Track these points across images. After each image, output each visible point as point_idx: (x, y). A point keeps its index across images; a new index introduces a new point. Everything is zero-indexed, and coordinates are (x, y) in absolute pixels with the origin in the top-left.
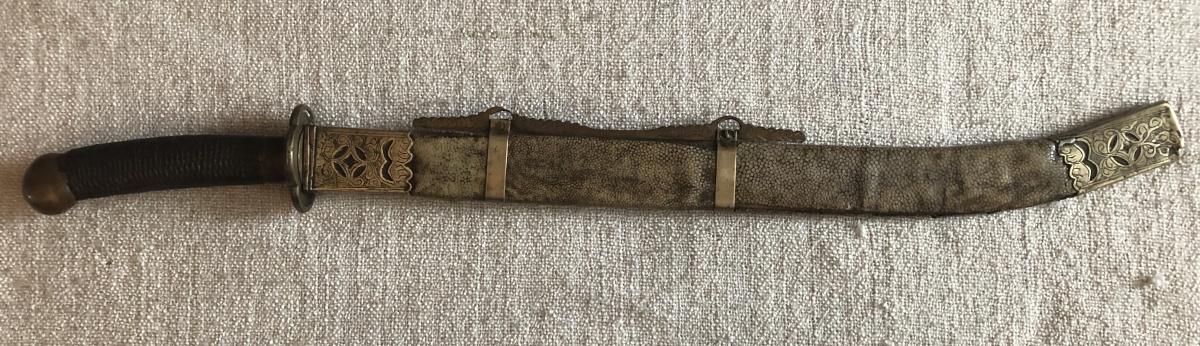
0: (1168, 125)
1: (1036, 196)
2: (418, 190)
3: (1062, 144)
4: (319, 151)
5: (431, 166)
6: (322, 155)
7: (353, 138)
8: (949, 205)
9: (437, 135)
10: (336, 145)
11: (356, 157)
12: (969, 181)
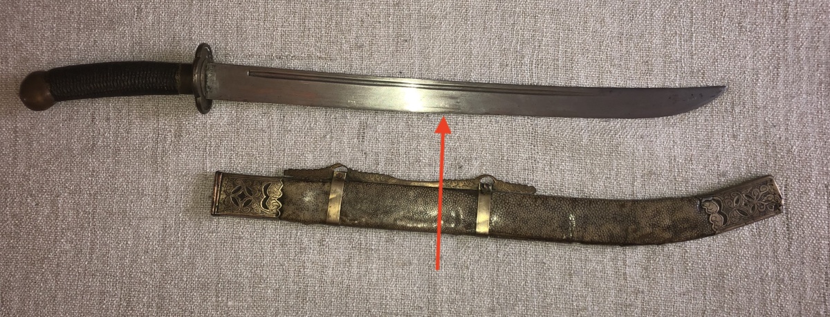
0: (772, 190)
1: (688, 234)
2: (284, 215)
3: (703, 200)
4: (223, 189)
5: (293, 201)
6: (224, 191)
7: (245, 181)
8: (630, 237)
9: (299, 181)
10: (235, 185)
11: (247, 194)
12: (643, 222)
